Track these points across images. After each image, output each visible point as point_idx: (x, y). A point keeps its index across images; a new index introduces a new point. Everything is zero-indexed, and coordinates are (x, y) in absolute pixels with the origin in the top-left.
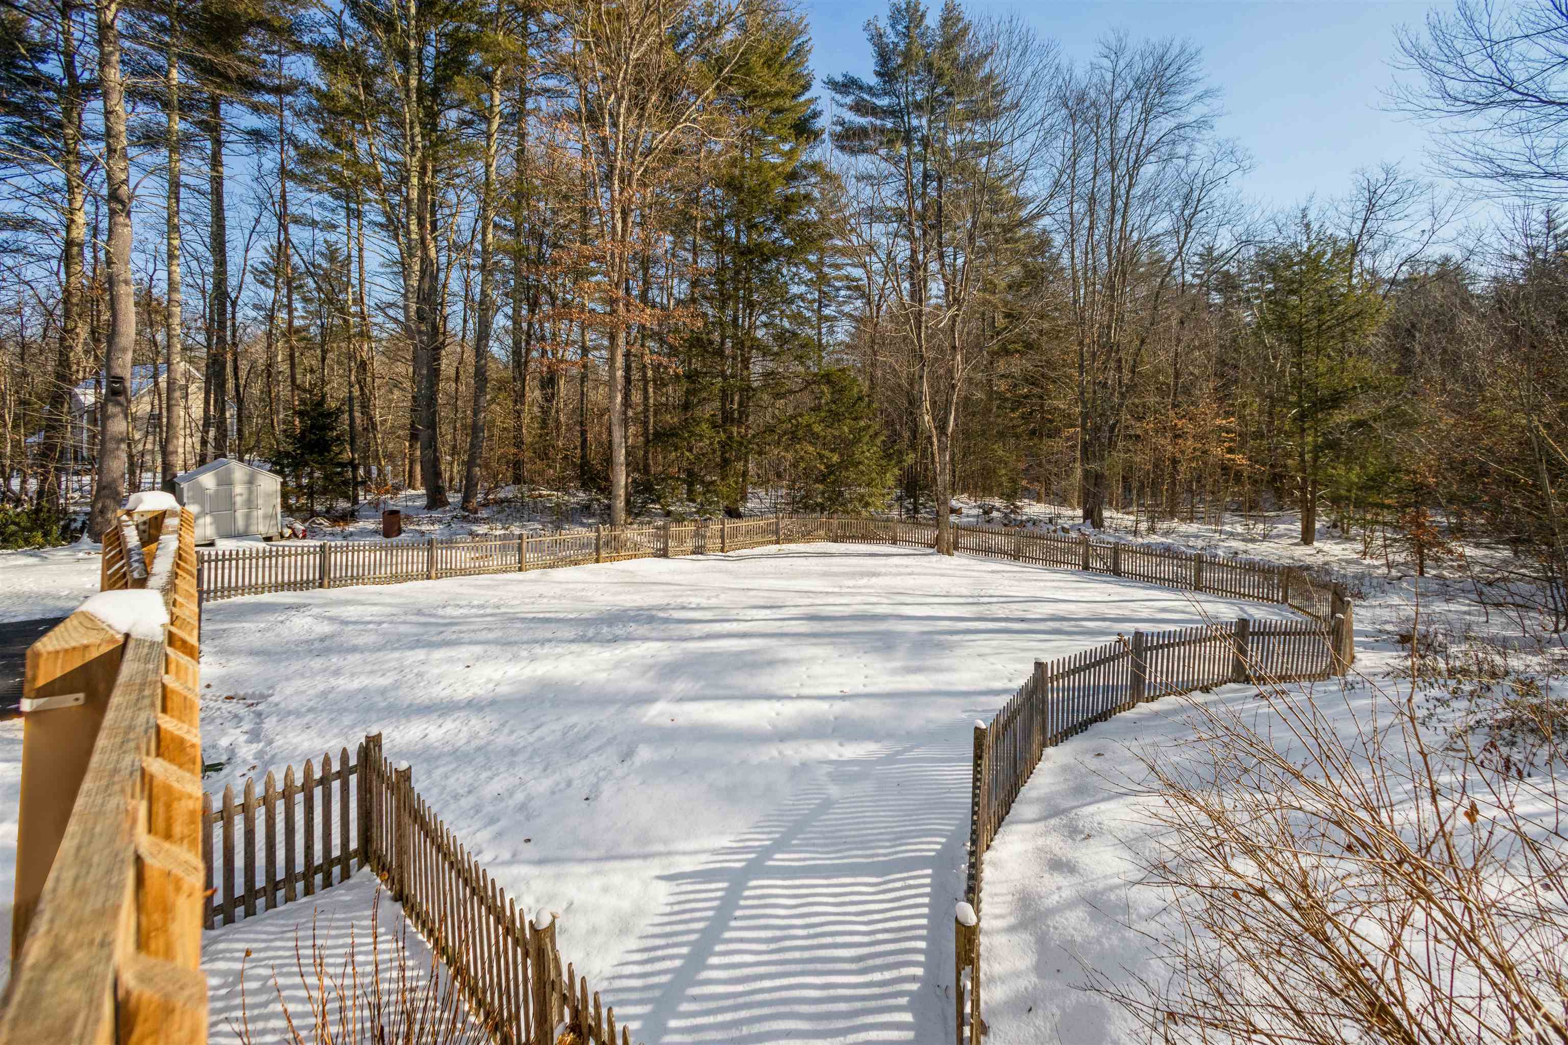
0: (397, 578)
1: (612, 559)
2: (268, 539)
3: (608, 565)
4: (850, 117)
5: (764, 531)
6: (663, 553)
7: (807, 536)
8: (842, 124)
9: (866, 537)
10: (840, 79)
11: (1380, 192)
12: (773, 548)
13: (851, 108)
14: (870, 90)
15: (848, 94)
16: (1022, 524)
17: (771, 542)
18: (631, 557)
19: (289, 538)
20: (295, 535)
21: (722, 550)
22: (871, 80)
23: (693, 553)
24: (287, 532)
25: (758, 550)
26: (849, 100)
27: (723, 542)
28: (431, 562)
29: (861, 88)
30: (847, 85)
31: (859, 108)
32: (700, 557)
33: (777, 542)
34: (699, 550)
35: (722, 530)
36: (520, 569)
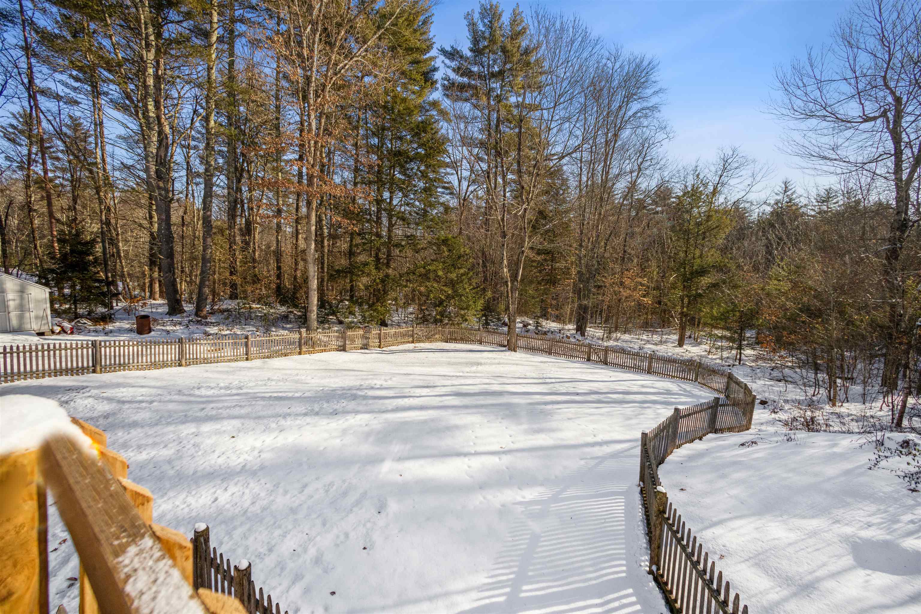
0: (155, 365)
1: (310, 353)
3: (307, 356)
4: (452, 75)
5: (403, 335)
6: (343, 349)
7: (429, 338)
8: (447, 79)
9: (463, 340)
10: (448, 49)
11: (729, 161)
12: (411, 346)
13: (454, 70)
14: (467, 60)
15: (454, 60)
16: (545, 333)
17: (408, 342)
18: (322, 351)
21: (379, 347)
22: (467, 53)
23: (362, 348)
25: (401, 347)
26: (454, 64)
27: (380, 342)
28: (181, 353)
29: (461, 57)
30: (454, 54)
31: (459, 70)
32: (366, 351)
33: (413, 342)
34: (365, 347)
35: (380, 334)
36: (247, 359)
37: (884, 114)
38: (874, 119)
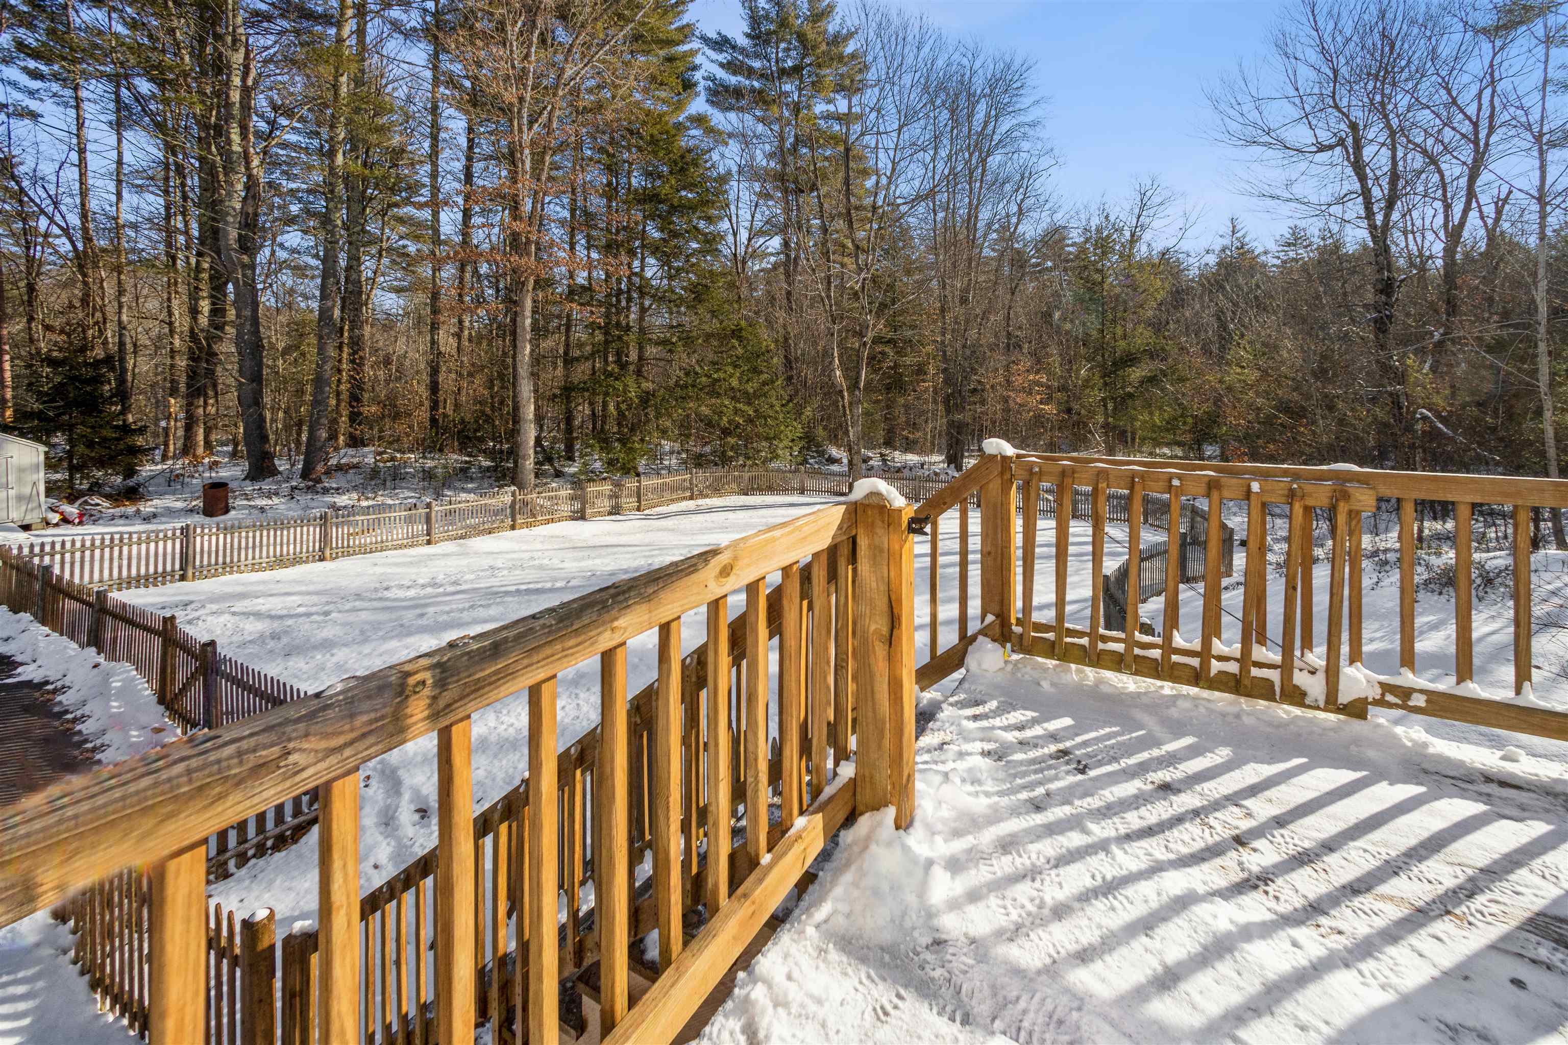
0: (282, 561)
1: (529, 525)
2: (26, 528)
3: (525, 531)
4: (721, 74)
5: (673, 489)
6: (580, 516)
7: (717, 490)
8: (714, 80)
9: (772, 489)
10: (713, 35)
12: (689, 504)
13: (722, 65)
14: (743, 51)
15: (722, 51)
16: (900, 470)
17: (684, 498)
18: (548, 522)
19: (57, 525)
20: (65, 520)
21: (638, 509)
22: (742, 41)
23: (610, 514)
24: (55, 518)
25: (674, 507)
26: (722, 57)
27: (639, 501)
28: (324, 538)
29: (734, 47)
30: (721, 43)
31: (731, 67)
32: (618, 517)
33: (691, 498)
34: (615, 510)
35: (637, 489)
36: (429, 542)
37: (1341, 142)
38: (1331, 147)
